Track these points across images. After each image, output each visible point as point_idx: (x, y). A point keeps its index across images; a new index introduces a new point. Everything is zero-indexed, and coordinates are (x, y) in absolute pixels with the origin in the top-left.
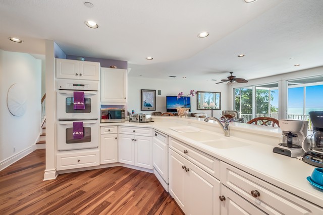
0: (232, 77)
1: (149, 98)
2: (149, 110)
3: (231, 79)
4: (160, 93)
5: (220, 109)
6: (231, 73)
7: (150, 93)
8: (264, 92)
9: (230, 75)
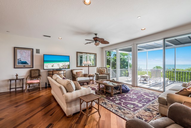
0: (96, 38)
1: (24, 56)
2: (24, 67)
3: (96, 39)
4: (38, 51)
5: (96, 66)
6: (96, 34)
7: (25, 51)
8: (126, 55)
9: (95, 36)
